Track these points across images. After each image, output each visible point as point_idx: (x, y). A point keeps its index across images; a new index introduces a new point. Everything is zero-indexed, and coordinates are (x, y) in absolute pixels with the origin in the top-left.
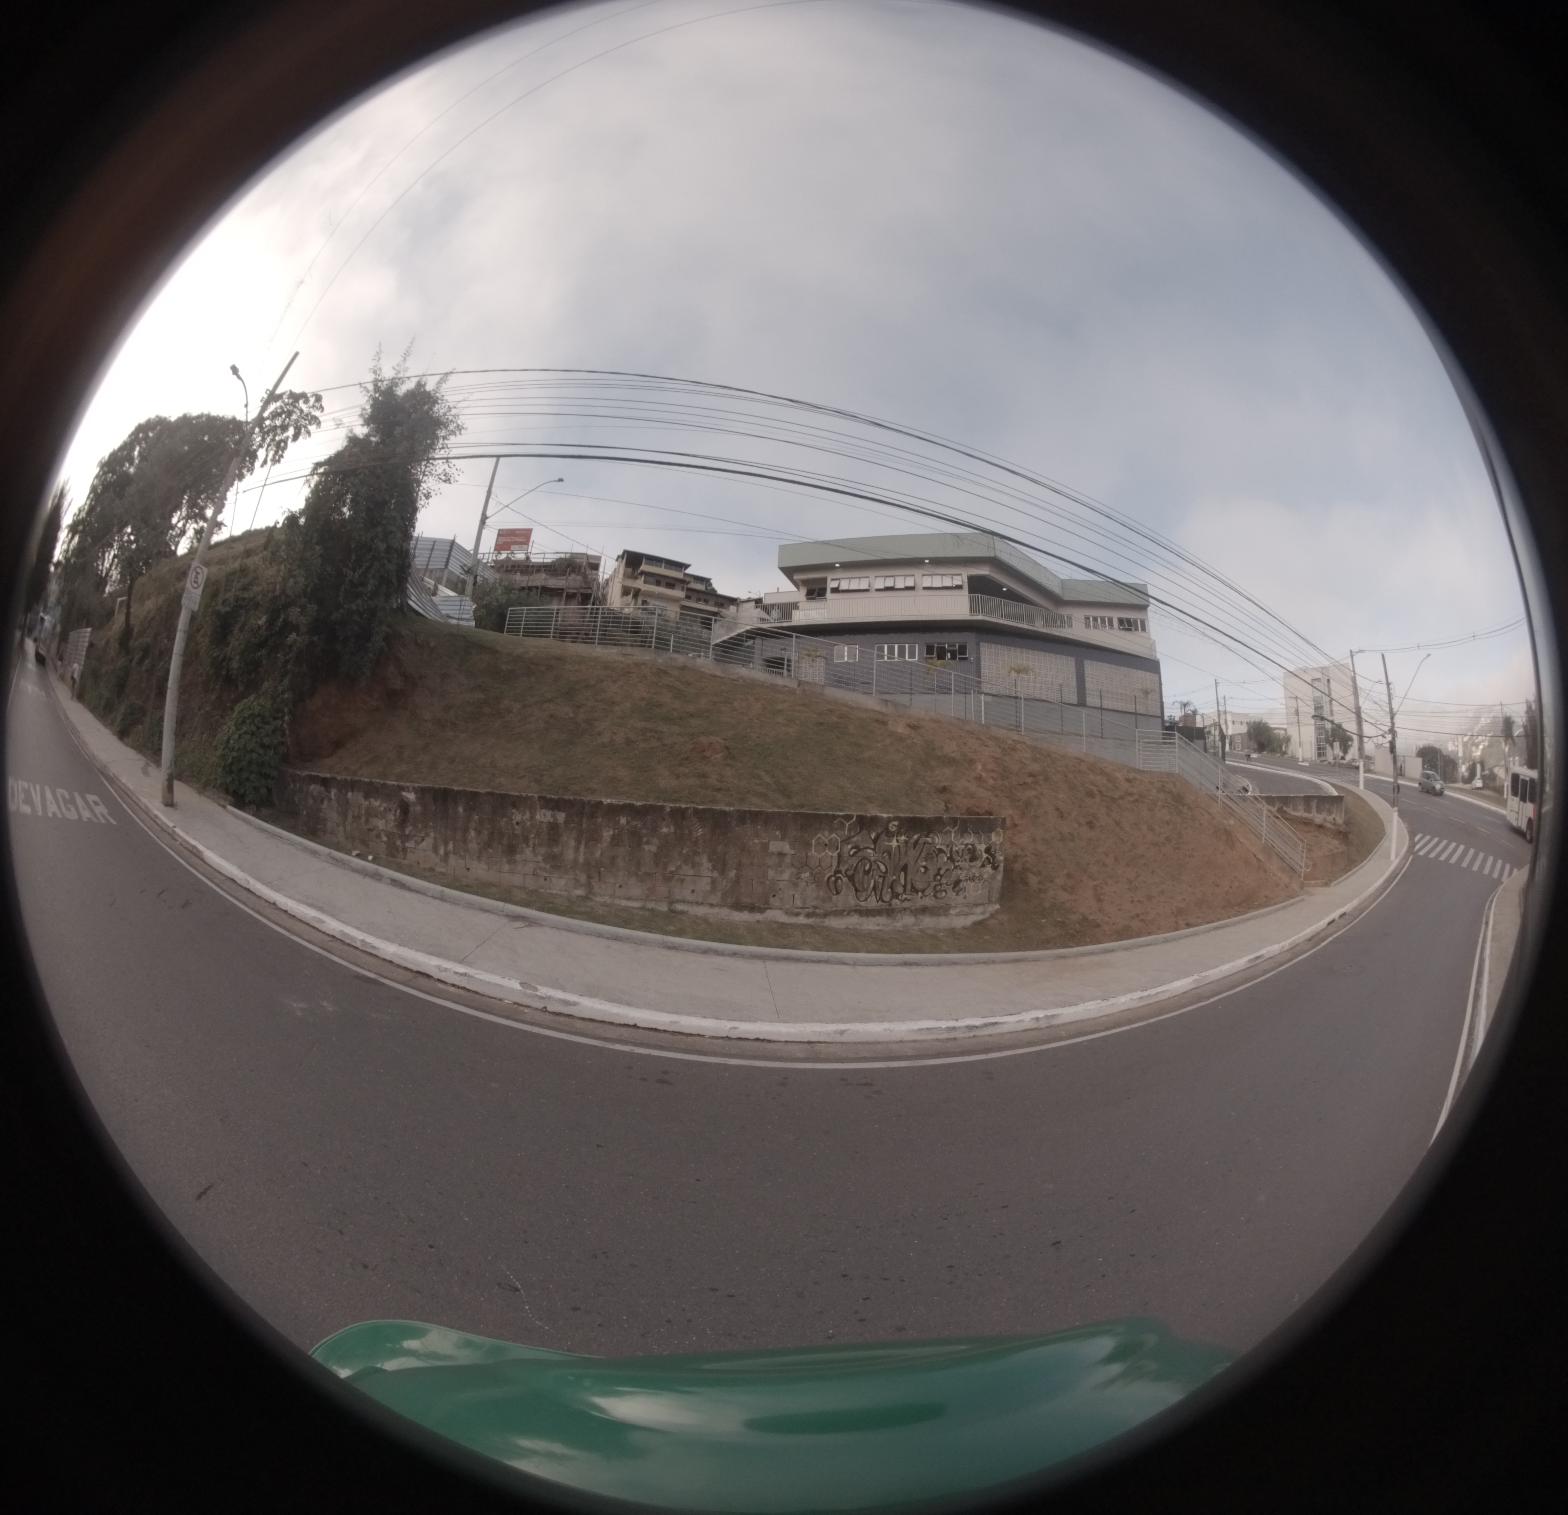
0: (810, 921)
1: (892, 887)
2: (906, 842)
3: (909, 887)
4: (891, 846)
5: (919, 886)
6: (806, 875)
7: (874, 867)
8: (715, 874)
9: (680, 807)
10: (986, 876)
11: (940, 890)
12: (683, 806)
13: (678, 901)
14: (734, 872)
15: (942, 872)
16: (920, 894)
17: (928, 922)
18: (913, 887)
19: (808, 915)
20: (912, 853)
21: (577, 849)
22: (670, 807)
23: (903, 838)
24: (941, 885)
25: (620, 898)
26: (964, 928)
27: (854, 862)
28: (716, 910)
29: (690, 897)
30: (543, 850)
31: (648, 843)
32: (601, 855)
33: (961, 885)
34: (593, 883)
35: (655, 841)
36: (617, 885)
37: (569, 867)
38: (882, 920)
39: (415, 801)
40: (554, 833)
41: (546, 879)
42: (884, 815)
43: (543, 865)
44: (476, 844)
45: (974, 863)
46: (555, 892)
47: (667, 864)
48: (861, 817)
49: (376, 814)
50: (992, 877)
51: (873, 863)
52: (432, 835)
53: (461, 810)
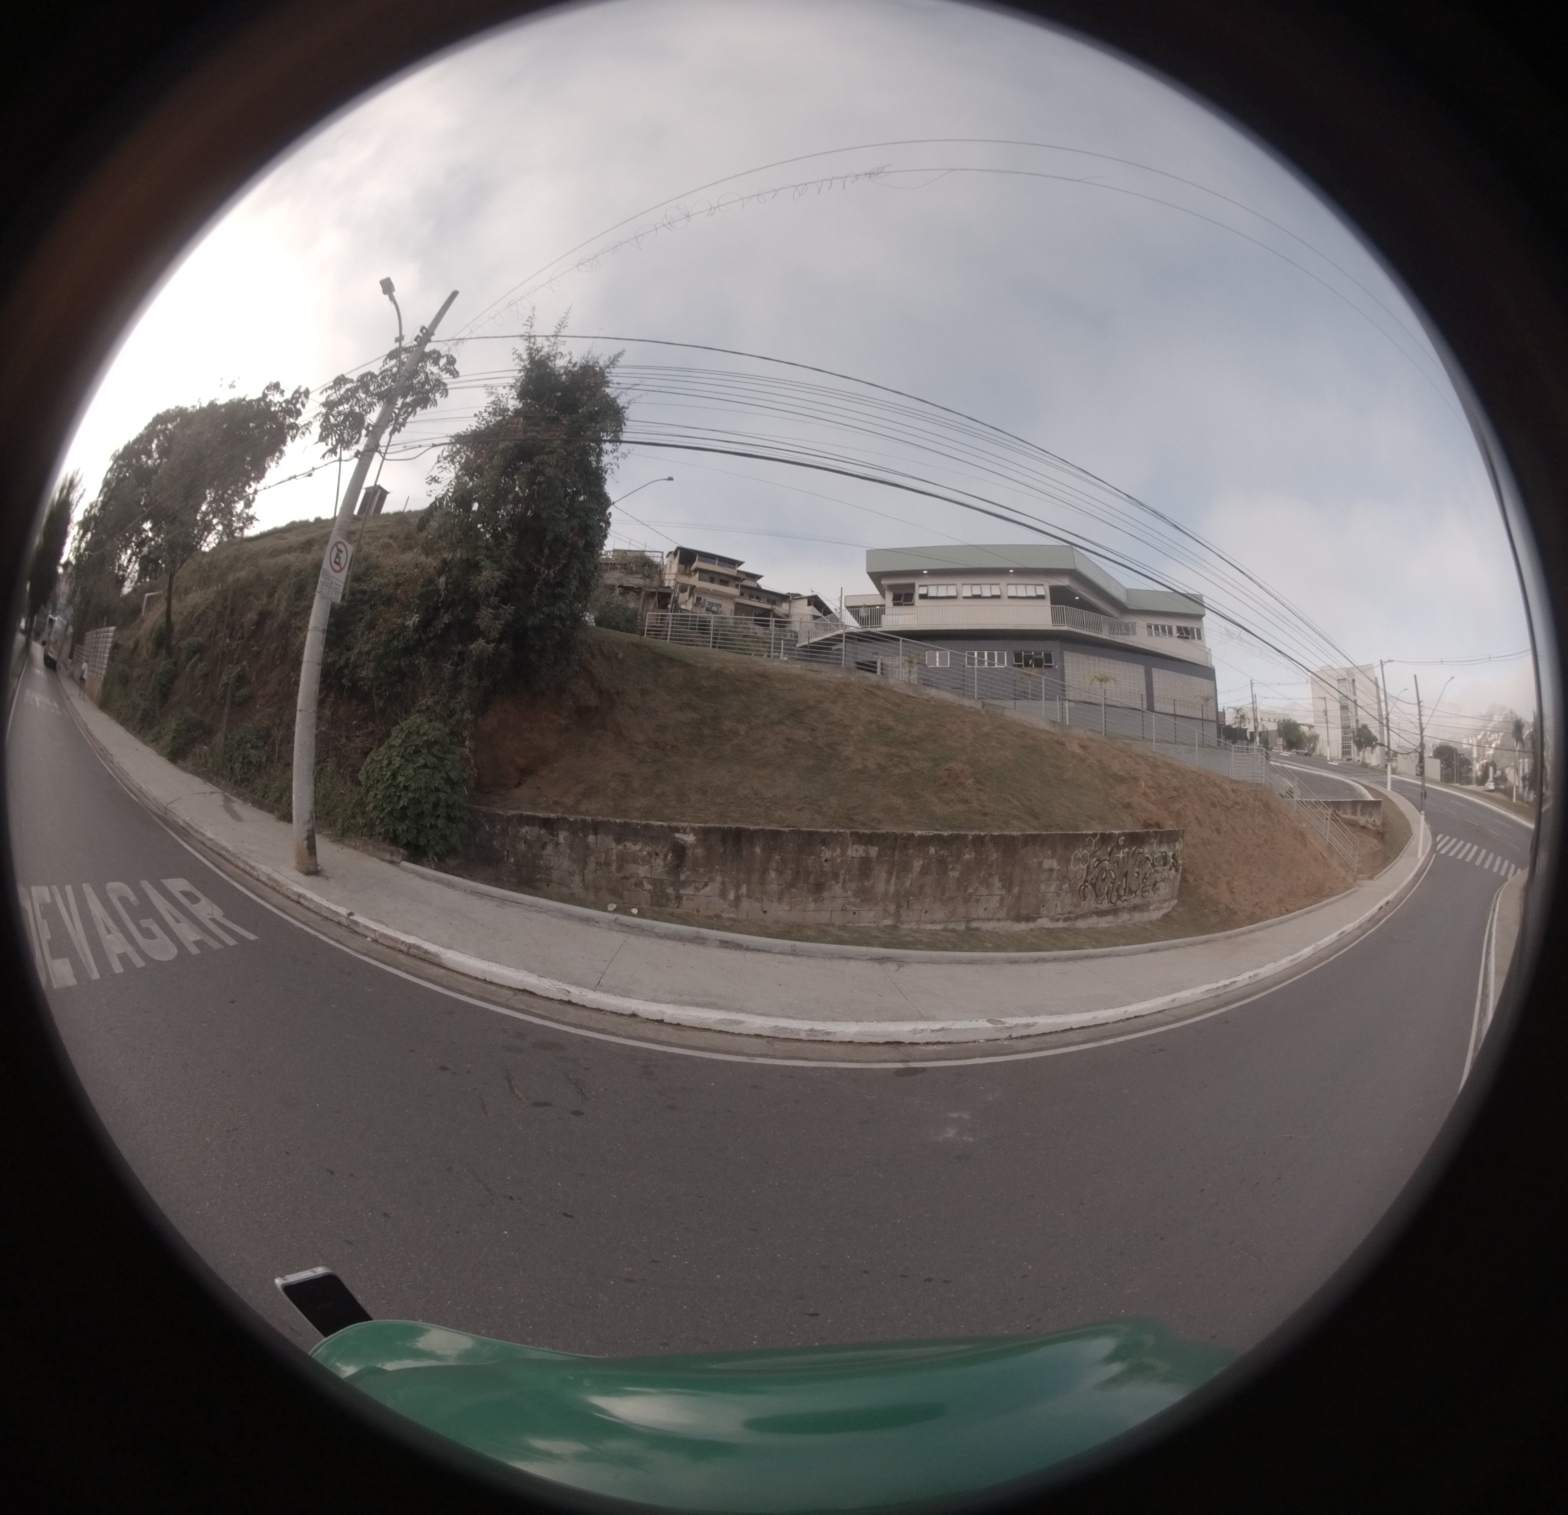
0: (1066, 925)
1: (1117, 891)
2: (1128, 853)
3: (1127, 890)
4: (1119, 857)
5: (1134, 888)
6: (1066, 886)
7: (1108, 875)
8: (1004, 892)
9: (980, 835)
10: (1171, 877)
11: (1146, 891)
12: (982, 834)
13: (974, 920)
14: (1018, 888)
15: (1147, 876)
16: (1133, 895)
17: (1138, 917)
18: (1130, 890)
19: (1065, 920)
20: (1131, 861)
21: (888, 881)
22: (973, 836)
23: (1127, 850)
24: (1146, 886)
25: (925, 923)
26: (1157, 920)
27: (1096, 872)
28: (1002, 924)
29: (981, 913)
30: (853, 886)
31: (953, 869)
32: (911, 884)
33: (1157, 886)
35: (959, 867)
36: (924, 911)
37: (879, 899)
38: (1110, 918)
39: (695, 843)
40: (865, 867)
41: (854, 913)
42: (1117, 832)
43: (852, 900)
44: (778, 885)
45: (1165, 867)
46: (862, 925)
47: (966, 887)
48: (1102, 835)
49: (635, 859)
50: (1175, 878)
51: (1108, 872)
52: (719, 879)
53: (758, 850)
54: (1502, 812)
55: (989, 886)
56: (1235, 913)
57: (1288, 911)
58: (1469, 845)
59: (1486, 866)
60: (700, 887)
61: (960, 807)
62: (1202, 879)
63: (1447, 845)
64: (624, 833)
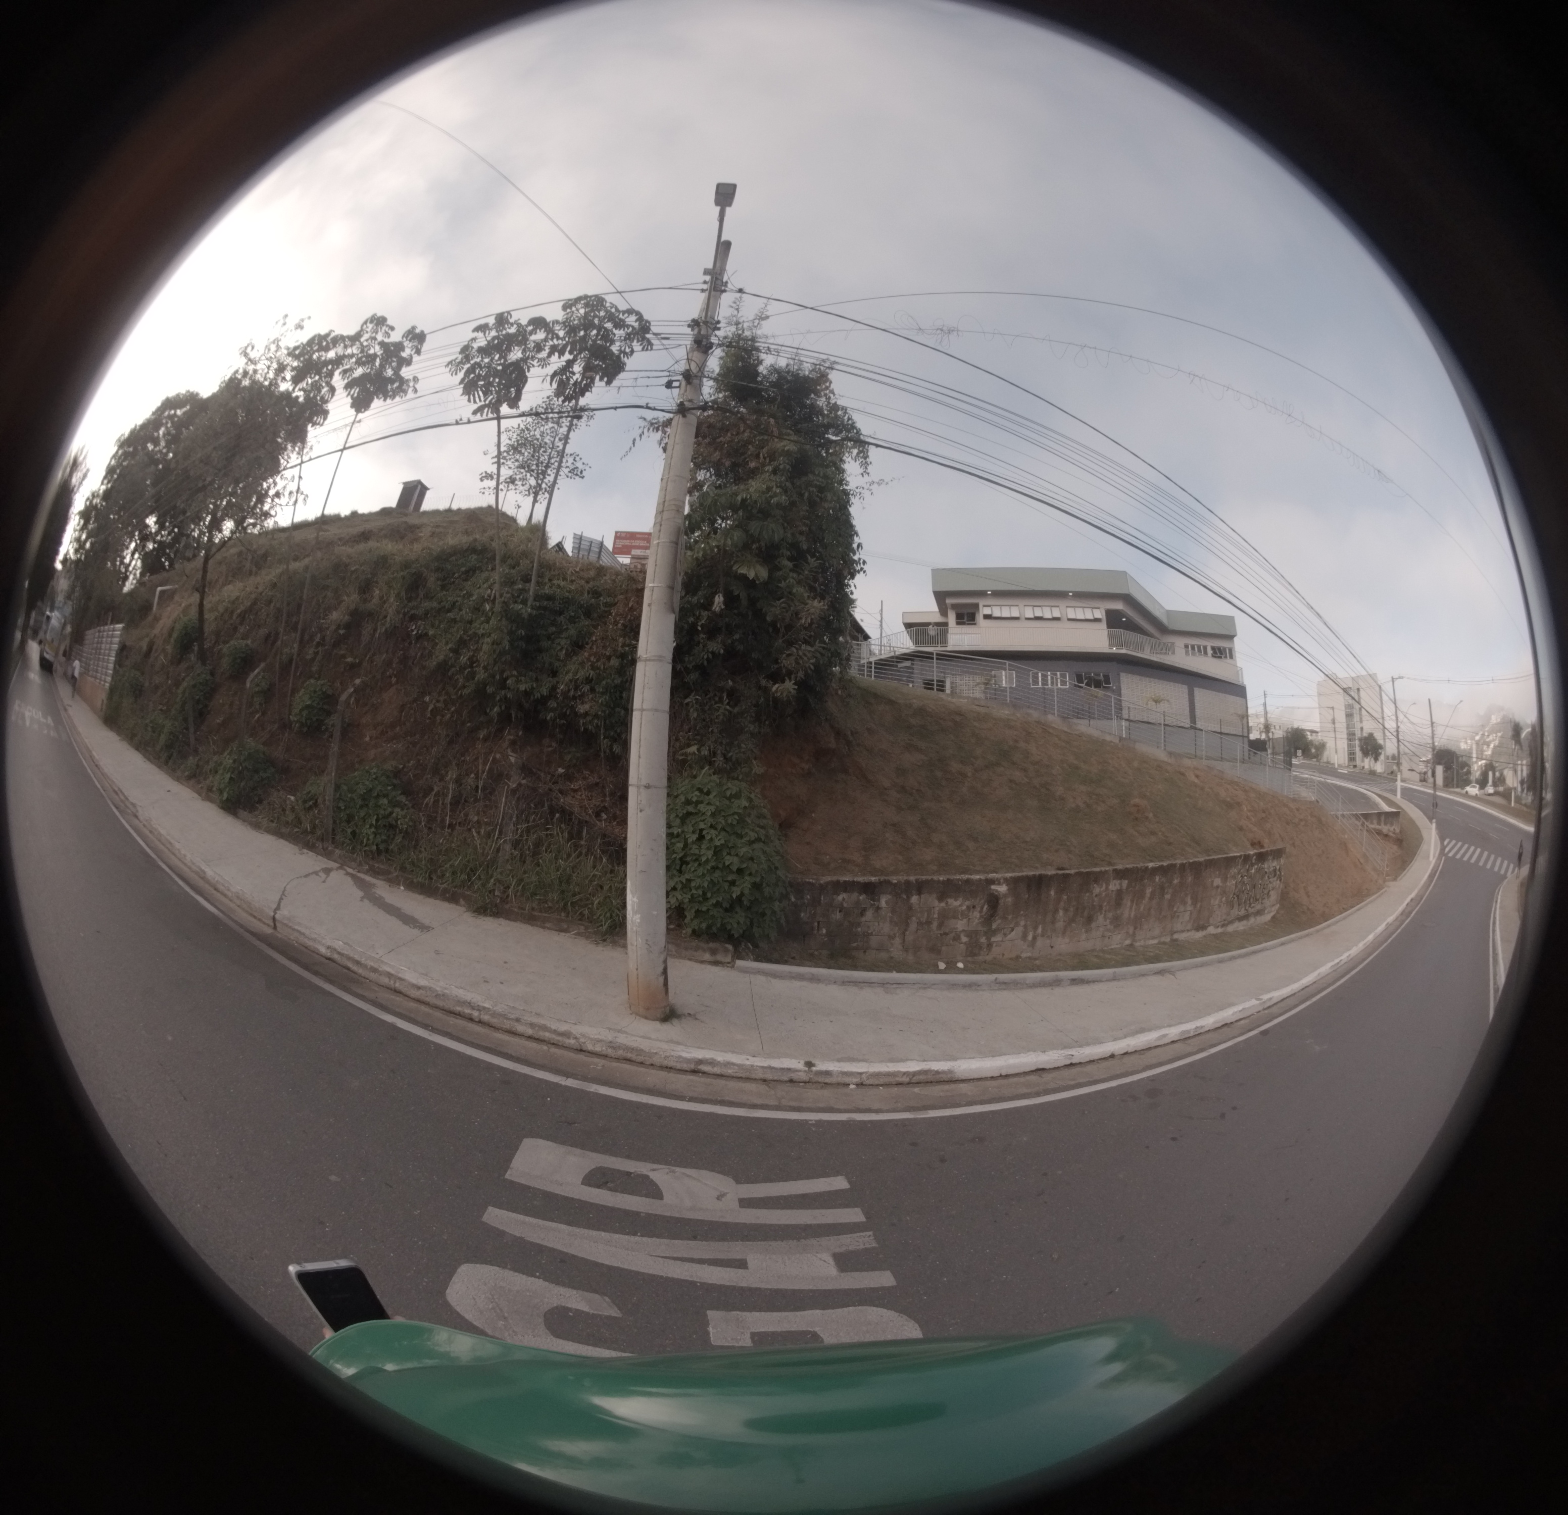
1: (1250, 900)
2: (1256, 868)
4: (1252, 873)
5: (1258, 897)
6: (1224, 899)
11: (1264, 898)
15: (1265, 886)
16: (1257, 902)
17: (1260, 920)
18: (1256, 899)
20: (1258, 876)
21: (1131, 908)
22: (1179, 864)
24: (1264, 895)
26: (1270, 922)
27: (1240, 886)
30: (1111, 915)
31: (1167, 893)
32: (1144, 909)
33: (1270, 894)
34: (1136, 932)
35: (1171, 891)
37: (1125, 923)
39: (1008, 892)
40: (1119, 897)
42: (1251, 853)
44: (1065, 922)
45: (1275, 878)
46: (1113, 948)
47: (1173, 907)
48: (1245, 855)
49: (955, 914)
50: (1279, 886)
51: (1246, 885)
52: (1022, 923)
53: (1052, 893)
54: (1502, 816)
55: (1185, 904)
56: (1314, 913)
58: (1473, 848)
59: (1489, 865)
60: (1008, 933)
62: (1292, 887)
63: (1454, 848)
64: (947, 890)
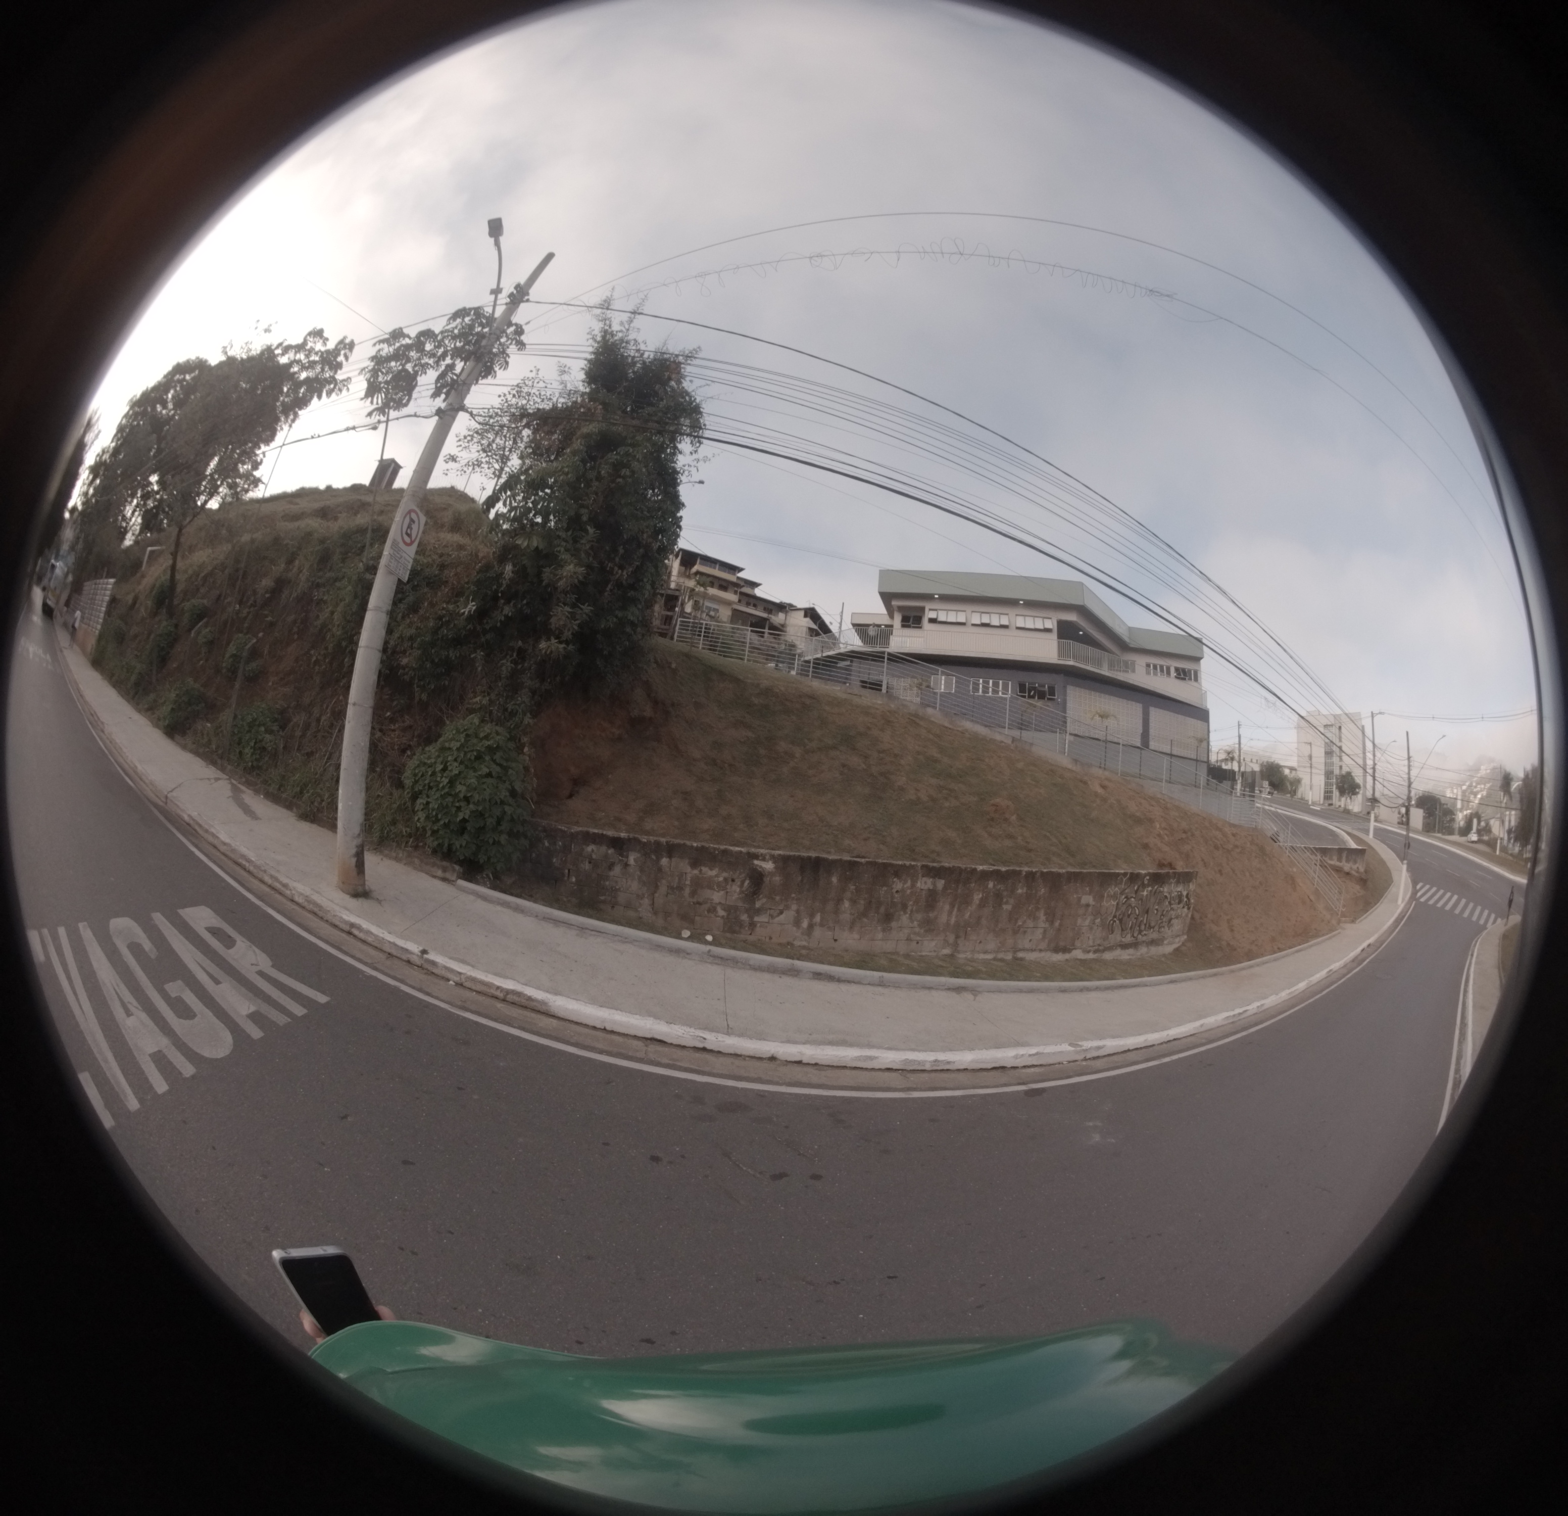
0: (1096, 958)
1: (1139, 926)
2: (1151, 891)
3: (1147, 925)
4: (1143, 895)
5: (1153, 924)
6: (1098, 921)
7: (1133, 912)
8: (1047, 925)
9: (1032, 871)
10: (1184, 915)
11: (1162, 927)
12: (1034, 870)
13: (1020, 950)
14: (1059, 921)
15: (1164, 913)
16: (1152, 930)
17: (1154, 950)
18: (1150, 926)
19: (1095, 952)
20: (1153, 900)
21: (950, 913)
22: (1026, 872)
23: (1150, 889)
24: (1162, 922)
25: (979, 952)
26: (1170, 954)
27: (1123, 908)
28: (1043, 954)
29: (1027, 945)
30: (919, 916)
31: (1007, 903)
32: (970, 917)
33: (1172, 923)
34: (959, 942)
35: (1012, 901)
36: (978, 941)
37: (941, 929)
38: (1131, 951)
39: (774, 870)
40: (932, 898)
41: (918, 943)
42: (1143, 872)
43: (917, 930)
44: (851, 914)
45: (1179, 906)
46: (924, 954)
47: (1016, 920)
48: (1132, 874)
49: (710, 884)
50: (1187, 916)
51: (1133, 908)
52: (794, 907)
53: (834, 880)
54: (1485, 864)
55: (1035, 919)
56: (1235, 950)
57: (1280, 950)
58: (1449, 894)
59: (1466, 914)
60: (775, 914)
61: (1008, 843)
62: (1206, 917)
63: (1427, 893)
64: (700, 857)
